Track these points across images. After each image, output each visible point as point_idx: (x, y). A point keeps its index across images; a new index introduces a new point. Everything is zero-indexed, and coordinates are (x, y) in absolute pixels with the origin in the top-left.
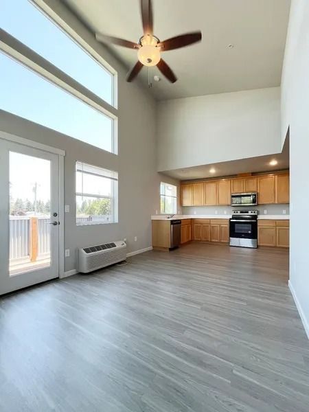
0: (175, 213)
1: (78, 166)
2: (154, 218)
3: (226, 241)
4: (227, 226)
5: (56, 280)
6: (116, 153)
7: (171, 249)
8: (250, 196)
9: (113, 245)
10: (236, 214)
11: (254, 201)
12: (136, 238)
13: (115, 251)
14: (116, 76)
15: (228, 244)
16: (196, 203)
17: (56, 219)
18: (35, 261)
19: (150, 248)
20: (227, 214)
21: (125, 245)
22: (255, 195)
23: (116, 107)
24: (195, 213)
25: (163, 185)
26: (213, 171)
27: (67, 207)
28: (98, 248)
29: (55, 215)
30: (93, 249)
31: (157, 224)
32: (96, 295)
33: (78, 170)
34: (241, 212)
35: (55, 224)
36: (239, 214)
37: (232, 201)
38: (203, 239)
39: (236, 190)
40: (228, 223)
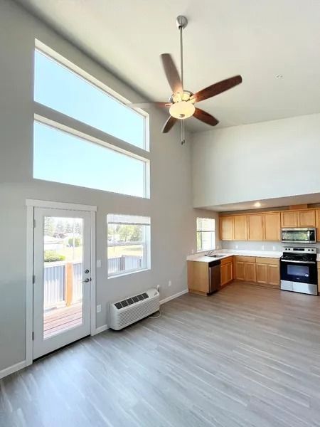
0: (214, 248)
1: (110, 217)
2: (190, 258)
3: (276, 284)
4: (277, 266)
5: (87, 338)
6: (148, 197)
7: (209, 294)
8: (306, 232)
9: (146, 296)
10: (288, 251)
11: (312, 238)
12: (170, 282)
13: (148, 302)
14: (148, 119)
15: (278, 288)
16: (238, 237)
17: (88, 276)
18: (70, 305)
19: (186, 291)
20: (276, 250)
21: (158, 294)
22: (313, 231)
23: (148, 150)
24: (237, 247)
25: (199, 220)
26: (258, 205)
27: (99, 262)
28: (130, 302)
29: (87, 272)
30: (124, 304)
31: (193, 265)
32: (127, 367)
33: (109, 223)
34: (294, 250)
35: (87, 281)
36: (292, 251)
37: (282, 236)
38: (247, 280)
39: (287, 224)
40: (278, 263)
